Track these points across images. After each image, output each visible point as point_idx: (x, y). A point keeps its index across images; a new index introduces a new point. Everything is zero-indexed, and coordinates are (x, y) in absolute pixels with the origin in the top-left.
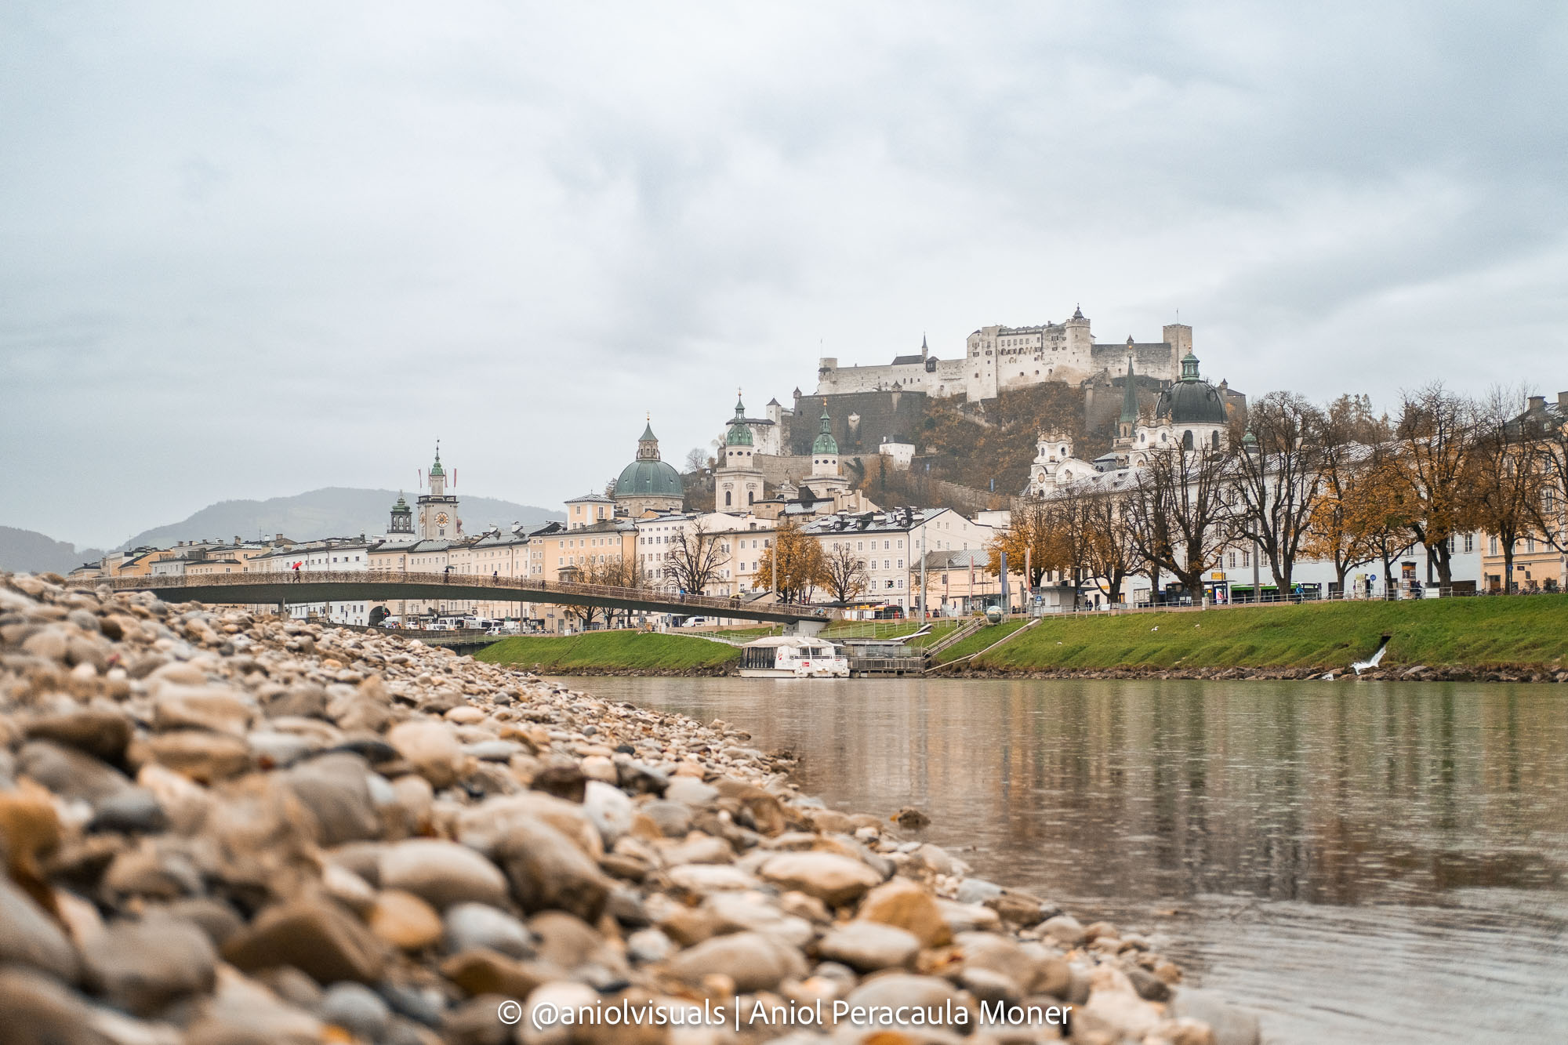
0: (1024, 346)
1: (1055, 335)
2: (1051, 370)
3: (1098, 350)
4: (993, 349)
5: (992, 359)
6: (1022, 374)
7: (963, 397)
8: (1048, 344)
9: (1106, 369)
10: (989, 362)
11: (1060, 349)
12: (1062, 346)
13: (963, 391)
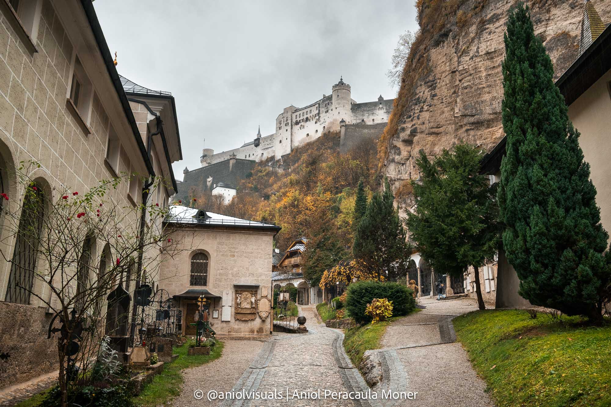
0: (308, 116)
1: (327, 102)
2: (324, 127)
3: (356, 107)
4: (289, 121)
5: (289, 128)
6: (308, 135)
7: (273, 158)
8: (323, 110)
9: (363, 120)
10: (287, 130)
11: (330, 111)
12: (331, 108)
13: (273, 155)
